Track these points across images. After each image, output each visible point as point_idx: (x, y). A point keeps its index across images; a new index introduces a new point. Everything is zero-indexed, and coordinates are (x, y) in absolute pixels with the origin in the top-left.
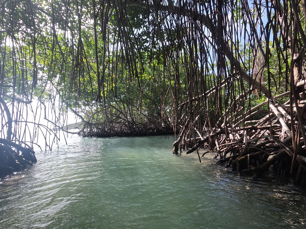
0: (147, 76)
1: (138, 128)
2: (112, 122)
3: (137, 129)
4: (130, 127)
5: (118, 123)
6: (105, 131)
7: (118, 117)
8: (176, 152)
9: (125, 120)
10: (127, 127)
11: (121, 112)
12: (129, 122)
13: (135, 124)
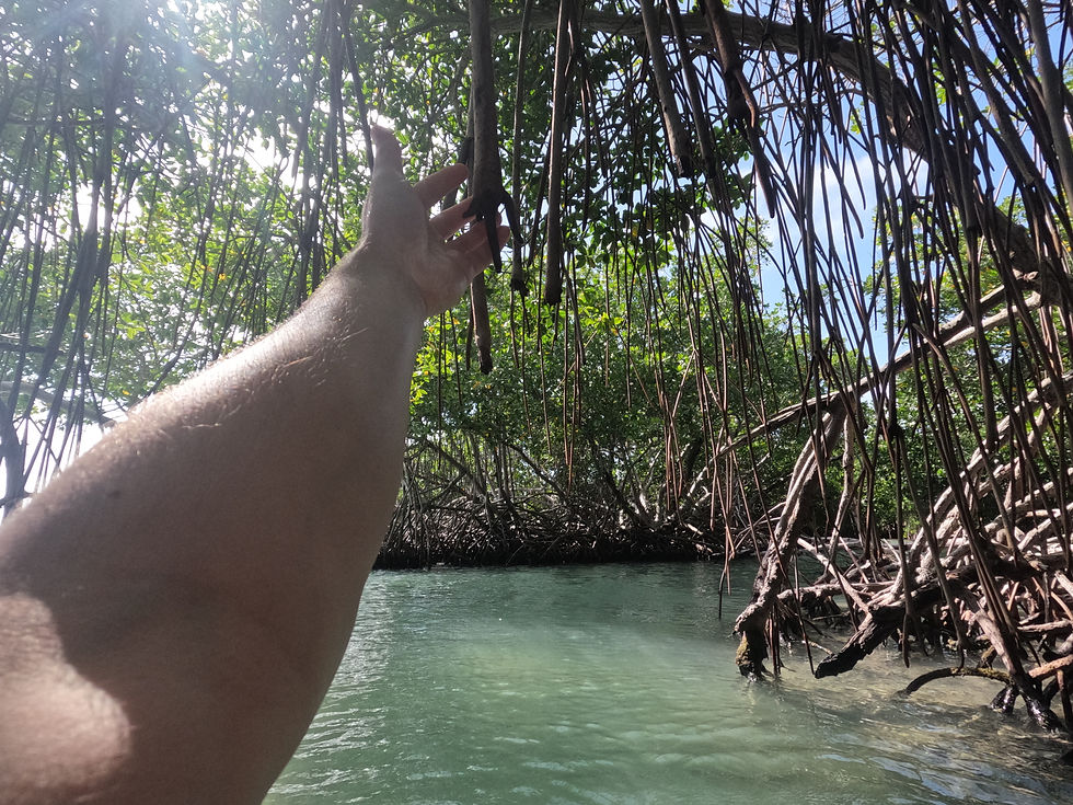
0: (593, 312)
1: (526, 531)
2: (429, 507)
3: (521, 538)
4: (495, 526)
5: (450, 510)
6: (403, 544)
7: (454, 490)
8: (753, 665)
9: (477, 500)
10: (486, 528)
11: (464, 471)
12: (492, 509)
13: (516, 515)
